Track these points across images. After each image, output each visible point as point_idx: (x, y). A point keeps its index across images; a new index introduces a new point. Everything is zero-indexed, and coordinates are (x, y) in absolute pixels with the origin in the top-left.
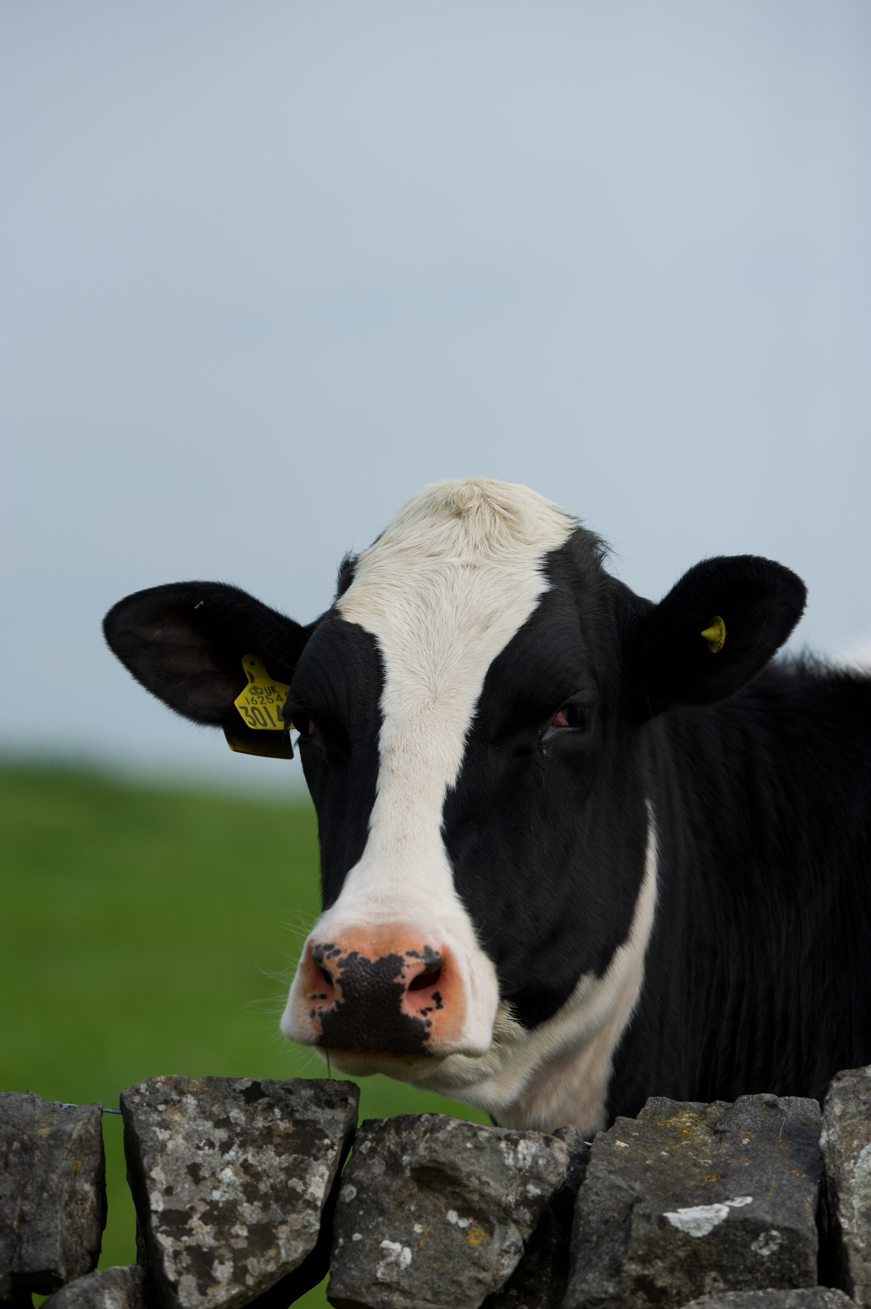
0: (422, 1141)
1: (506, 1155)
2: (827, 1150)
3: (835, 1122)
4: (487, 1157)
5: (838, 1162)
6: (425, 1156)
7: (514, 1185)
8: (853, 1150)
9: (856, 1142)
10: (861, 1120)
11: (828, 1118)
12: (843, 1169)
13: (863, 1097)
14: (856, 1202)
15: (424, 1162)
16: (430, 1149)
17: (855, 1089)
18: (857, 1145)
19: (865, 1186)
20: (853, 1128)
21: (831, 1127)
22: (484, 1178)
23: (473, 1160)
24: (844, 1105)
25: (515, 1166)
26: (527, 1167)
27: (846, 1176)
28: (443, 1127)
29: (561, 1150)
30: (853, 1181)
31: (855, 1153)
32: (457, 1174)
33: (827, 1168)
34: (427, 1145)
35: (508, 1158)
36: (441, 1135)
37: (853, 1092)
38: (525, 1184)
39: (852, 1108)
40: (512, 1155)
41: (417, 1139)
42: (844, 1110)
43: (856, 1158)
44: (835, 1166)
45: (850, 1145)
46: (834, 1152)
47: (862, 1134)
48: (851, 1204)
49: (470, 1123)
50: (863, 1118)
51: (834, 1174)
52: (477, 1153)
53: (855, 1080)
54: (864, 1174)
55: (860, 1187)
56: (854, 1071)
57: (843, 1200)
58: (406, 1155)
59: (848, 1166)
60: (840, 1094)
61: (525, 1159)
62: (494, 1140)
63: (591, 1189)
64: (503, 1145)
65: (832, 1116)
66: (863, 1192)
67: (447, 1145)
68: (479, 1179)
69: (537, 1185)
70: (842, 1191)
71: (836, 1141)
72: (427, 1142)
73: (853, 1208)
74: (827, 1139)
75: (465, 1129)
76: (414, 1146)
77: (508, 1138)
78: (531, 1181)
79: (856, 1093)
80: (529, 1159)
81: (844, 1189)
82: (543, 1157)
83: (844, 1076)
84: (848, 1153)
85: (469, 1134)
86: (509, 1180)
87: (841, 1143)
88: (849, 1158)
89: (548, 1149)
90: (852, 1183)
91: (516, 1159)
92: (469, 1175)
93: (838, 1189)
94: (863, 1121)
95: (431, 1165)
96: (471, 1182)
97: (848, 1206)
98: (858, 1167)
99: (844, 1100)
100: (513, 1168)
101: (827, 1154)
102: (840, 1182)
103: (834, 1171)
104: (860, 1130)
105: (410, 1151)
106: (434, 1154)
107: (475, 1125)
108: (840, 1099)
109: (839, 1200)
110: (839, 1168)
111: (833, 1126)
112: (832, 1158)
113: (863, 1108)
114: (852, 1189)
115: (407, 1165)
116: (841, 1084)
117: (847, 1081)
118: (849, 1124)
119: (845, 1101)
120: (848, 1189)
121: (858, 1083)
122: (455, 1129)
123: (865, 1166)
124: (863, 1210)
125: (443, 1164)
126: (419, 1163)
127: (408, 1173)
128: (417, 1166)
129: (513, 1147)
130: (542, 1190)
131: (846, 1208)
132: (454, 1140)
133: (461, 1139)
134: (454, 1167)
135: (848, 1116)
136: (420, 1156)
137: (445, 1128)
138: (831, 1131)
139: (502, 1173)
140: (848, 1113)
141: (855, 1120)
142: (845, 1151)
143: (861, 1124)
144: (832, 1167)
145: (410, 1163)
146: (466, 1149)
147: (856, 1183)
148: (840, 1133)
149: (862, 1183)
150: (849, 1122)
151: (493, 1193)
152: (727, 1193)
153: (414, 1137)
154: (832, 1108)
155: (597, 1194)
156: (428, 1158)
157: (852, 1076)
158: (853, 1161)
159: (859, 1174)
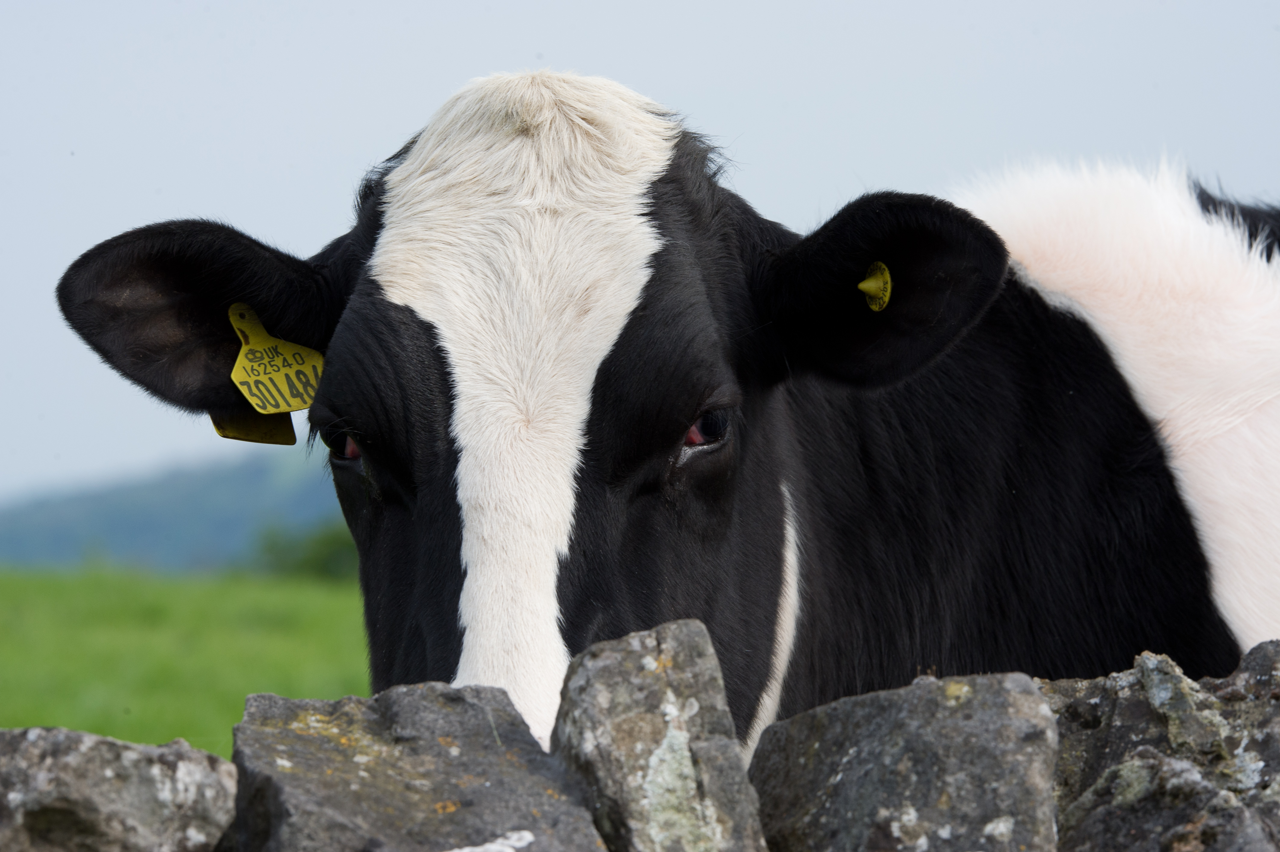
0: (40, 769)
1: (159, 786)
2: (599, 759)
3: (602, 718)
4: (133, 789)
5: (618, 776)
6: (49, 793)
7: (171, 830)
8: (637, 757)
9: (639, 747)
10: (640, 713)
11: (591, 711)
12: (628, 785)
13: (636, 681)
14: (655, 832)
15: (47, 801)
16: (58, 782)
17: (623, 669)
18: (643, 750)
19: (664, 809)
20: (632, 725)
21: (597, 725)
22: (130, 822)
23: (113, 796)
24: (611, 692)
25: (173, 801)
26: (190, 802)
27: (634, 795)
28: (73, 746)
29: (230, 774)
30: (645, 802)
31: (642, 762)
32: (92, 817)
33: (602, 784)
34: (52, 775)
35: (163, 790)
36: (72, 759)
37: (621, 673)
38: (184, 828)
39: (623, 697)
40: (168, 785)
41: (30, 766)
42: (612, 701)
43: (644, 769)
44: (615, 782)
45: (632, 750)
46: (610, 761)
47: (645, 734)
48: (649, 836)
49: (110, 739)
50: (642, 709)
51: (615, 793)
52: (117, 784)
53: (619, 656)
54: (661, 791)
55: (656, 810)
56: (614, 643)
57: (637, 830)
58: (13, 790)
59: (634, 780)
60: (602, 676)
61: (186, 790)
62: (143, 764)
63: (300, 830)
64: (156, 770)
65: (597, 710)
66: (662, 817)
67: (81, 774)
68: (123, 823)
69: (200, 829)
70: (633, 818)
71: (610, 746)
72: (50, 770)
73: (652, 842)
74: (595, 743)
75: (104, 748)
76: (26, 780)
77: (162, 760)
78: (194, 823)
79: (625, 676)
80: (193, 790)
81: (636, 815)
82: (210, 786)
83: (602, 650)
84: (631, 762)
85: (109, 756)
86: (163, 823)
87: (619, 748)
88: (633, 770)
89: (214, 775)
90: (643, 806)
91: (174, 790)
92: (110, 818)
93: (626, 814)
94: (643, 715)
95: (58, 805)
96: (111, 828)
97: (645, 838)
98: (650, 782)
99: (609, 686)
100: (170, 805)
101: (600, 765)
102: (626, 805)
103: (614, 789)
104: (641, 728)
105: (19, 786)
106: (63, 789)
107: (119, 742)
108: (603, 684)
109: (629, 830)
110: (621, 784)
111: (601, 723)
112: (609, 770)
113: (640, 696)
114: (645, 814)
115: (17, 807)
116: (600, 663)
117: (608, 658)
118: (625, 721)
119: (612, 687)
120: (641, 814)
121: (624, 659)
122: (92, 749)
123: (660, 780)
124: (668, 843)
125: (75, 803)
126: (39, 802)
127: (19, 819)
128: (36, 808)
129: (170, 773)
130: (208, 835)
131: (643, 842)
132: (91, 766)
133: (98, 762)
134: (91, 807)
135: (620, 708)
136: (41, 793)
137: (77, 749)
138: (599, 731)
139: (153, 813)
140: (619, 704)
141: (632, 714)
142: (627, 760)
143: (642, 719)
144: (610, 783)
145: (24, 804)
146: (105, 779)
147: (651, 804)
148: (614, 733)
149: (660, 804)
150: (623, 717)
151: (142, 843)
152: (490, 827)
153: (23, 764)
154: (594, 697)
155: (310, 837)
156: (55, 794)
157: (613, 650)
158: (640, 773)
159: (653, 792)
